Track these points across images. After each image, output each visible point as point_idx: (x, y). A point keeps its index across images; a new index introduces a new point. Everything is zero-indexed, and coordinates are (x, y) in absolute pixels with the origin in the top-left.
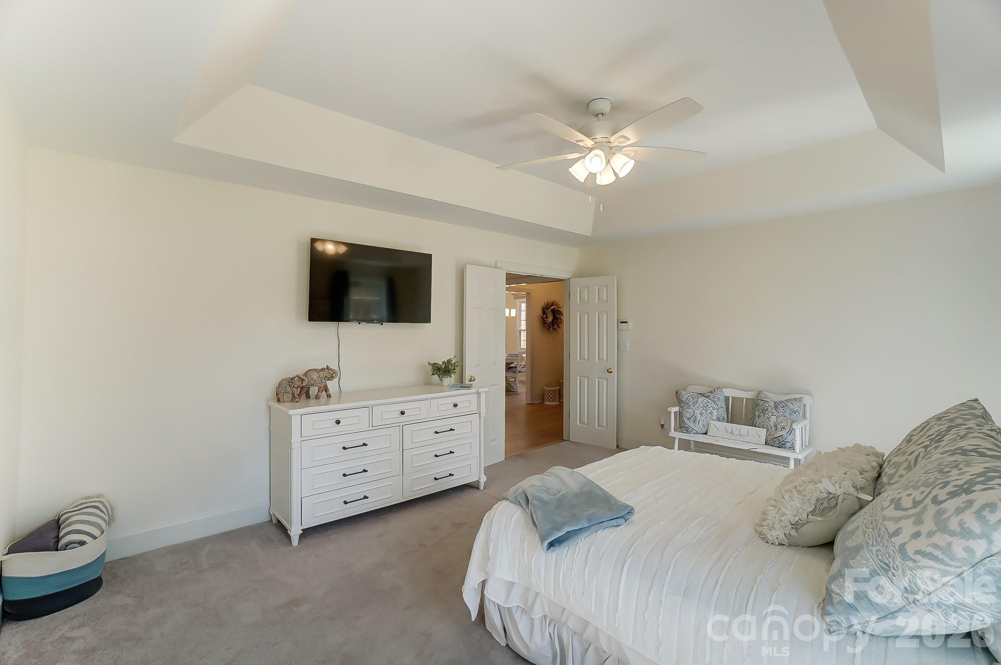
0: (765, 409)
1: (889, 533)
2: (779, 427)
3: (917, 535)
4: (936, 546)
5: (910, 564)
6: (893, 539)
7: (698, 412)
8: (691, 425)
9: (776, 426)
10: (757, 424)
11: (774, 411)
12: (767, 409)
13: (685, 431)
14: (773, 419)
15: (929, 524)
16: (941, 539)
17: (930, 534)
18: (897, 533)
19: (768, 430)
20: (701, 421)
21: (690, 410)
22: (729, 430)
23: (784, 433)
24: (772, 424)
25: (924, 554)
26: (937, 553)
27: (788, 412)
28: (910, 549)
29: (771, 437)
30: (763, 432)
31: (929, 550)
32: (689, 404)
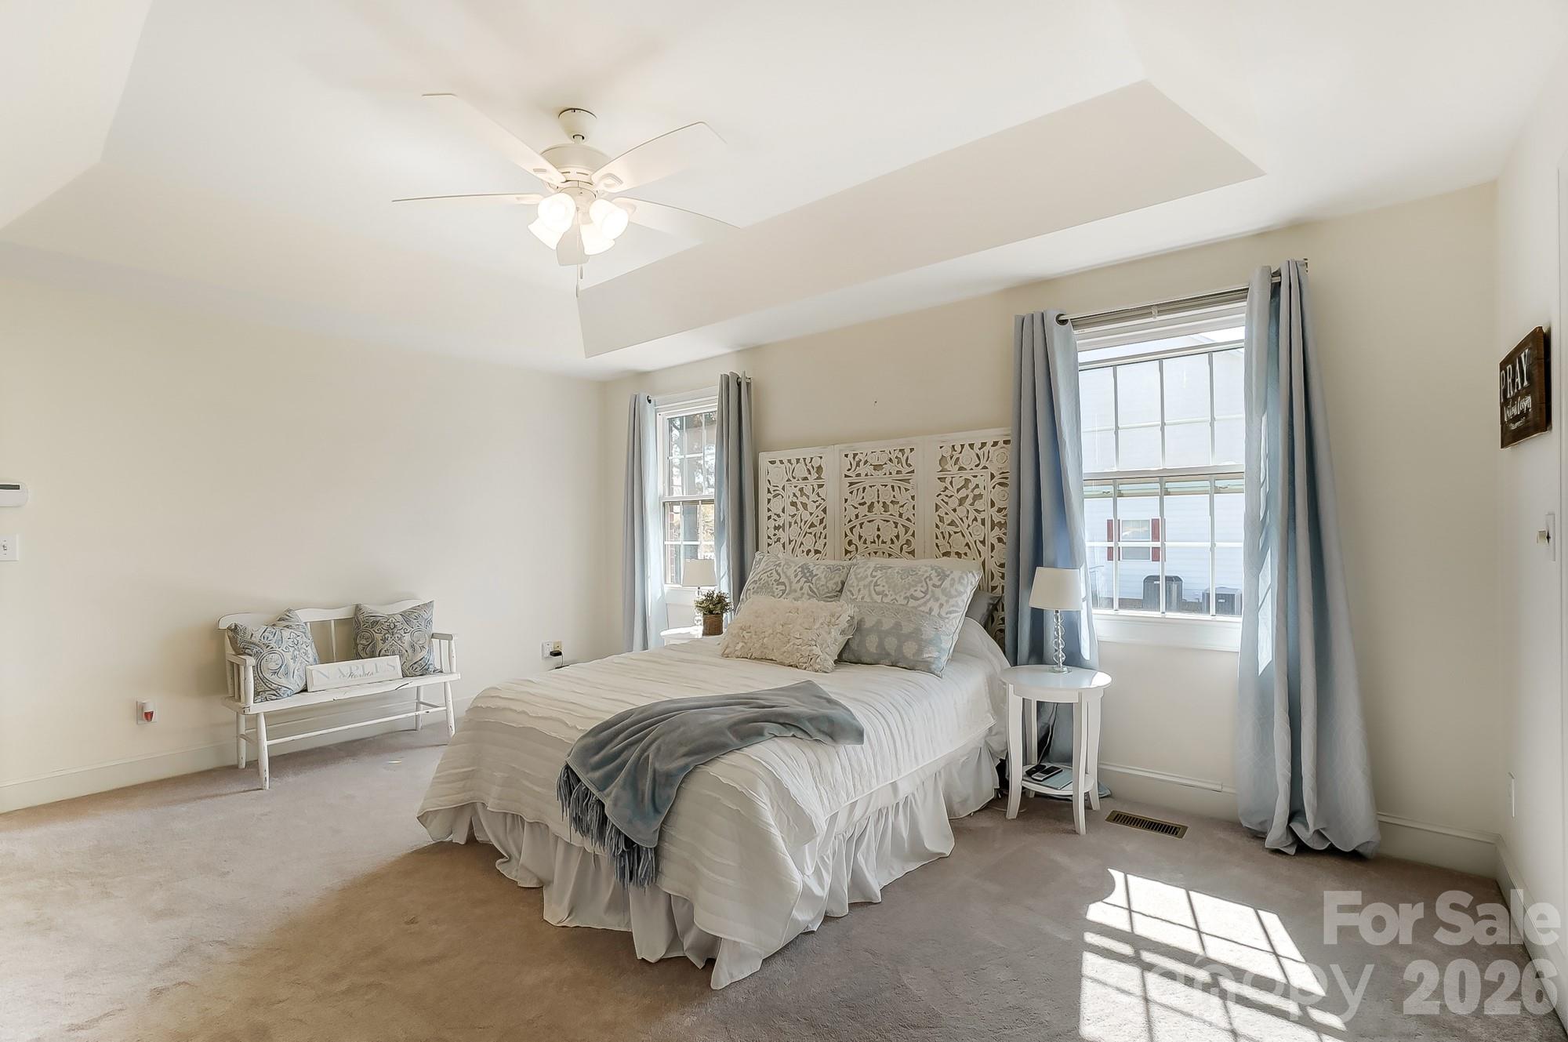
0: (392, 626)
1: (927, 613)
2: (417, 647)
3: (941, 606)
4: (953, 606)
5: (947, 620)
6: (933, 613)
7: (288, 656)
8: (283, 681)
9: (413, 647)
10: (383, 651)
11: (406, 626)
12: (395, 626)
13: (274, 697)
14: (407, 637)
15: (943, 599)
16: (952, 601)
17: (947, 602)
18: (931, 610)
19: (401, 656)
20: (296, 671)
21: (275, 656)
22: (347, 671)
23: (424, 653)
24: (406, 645)
25: (950, 613)
26: (954, 609)
27: (423, 624)
28: (943, 614)
29: (408, 664)
30: (396, 661)
31: (952, 609)
32: (272, 645)
